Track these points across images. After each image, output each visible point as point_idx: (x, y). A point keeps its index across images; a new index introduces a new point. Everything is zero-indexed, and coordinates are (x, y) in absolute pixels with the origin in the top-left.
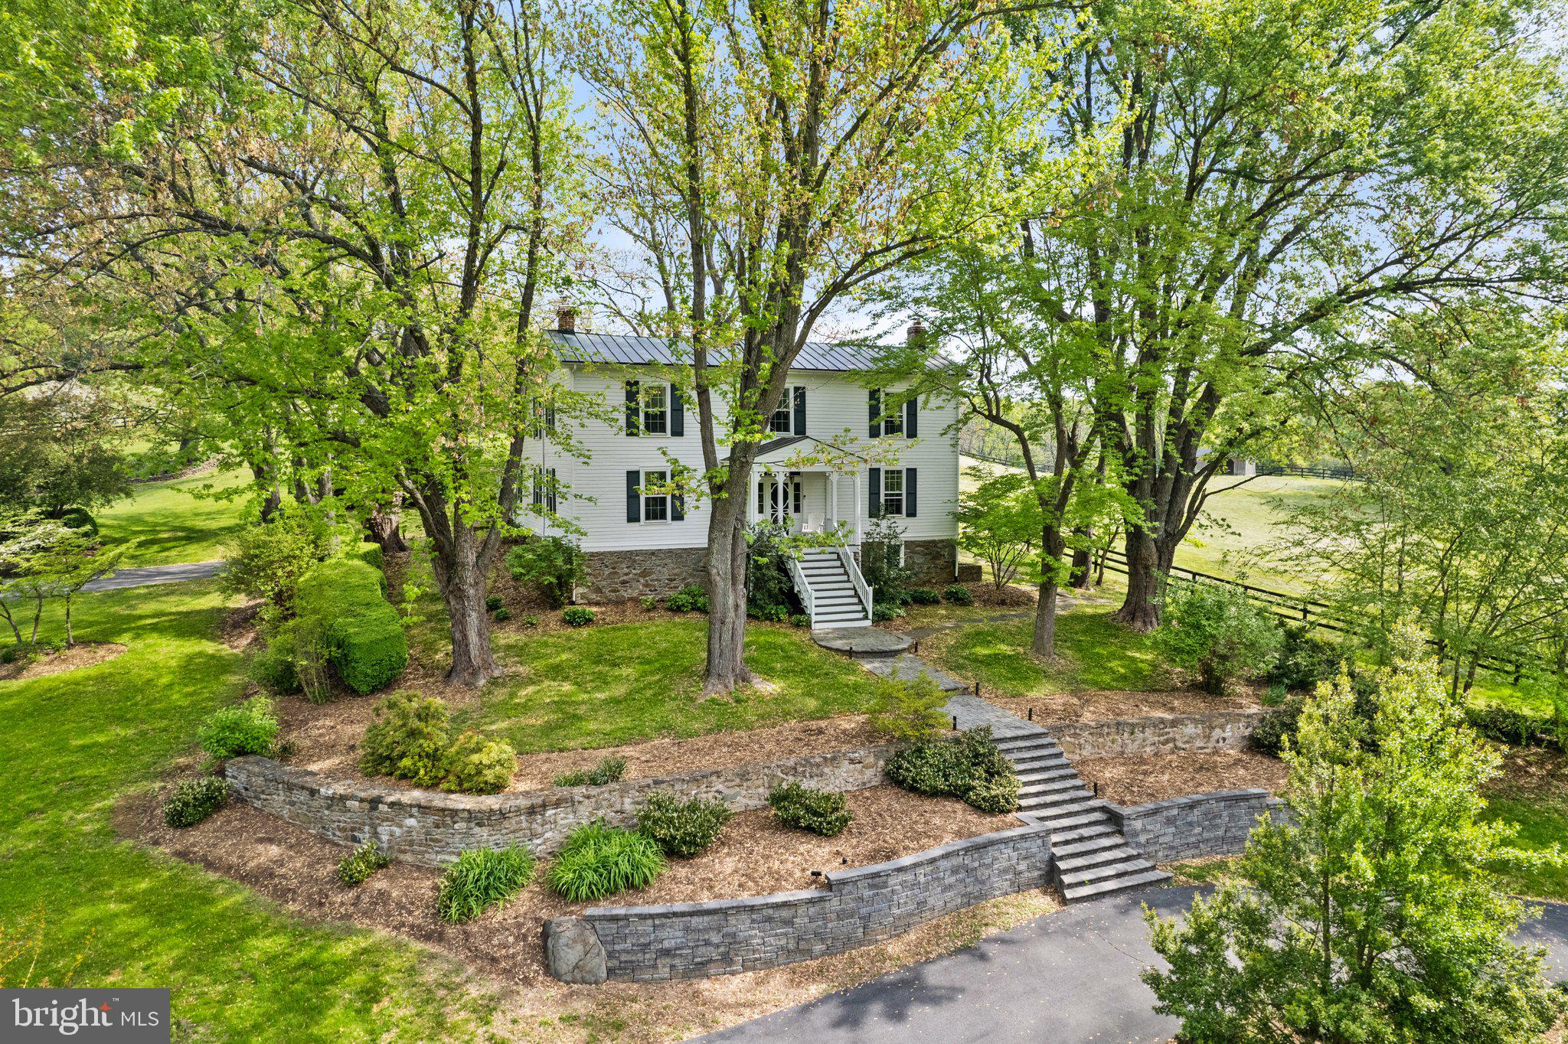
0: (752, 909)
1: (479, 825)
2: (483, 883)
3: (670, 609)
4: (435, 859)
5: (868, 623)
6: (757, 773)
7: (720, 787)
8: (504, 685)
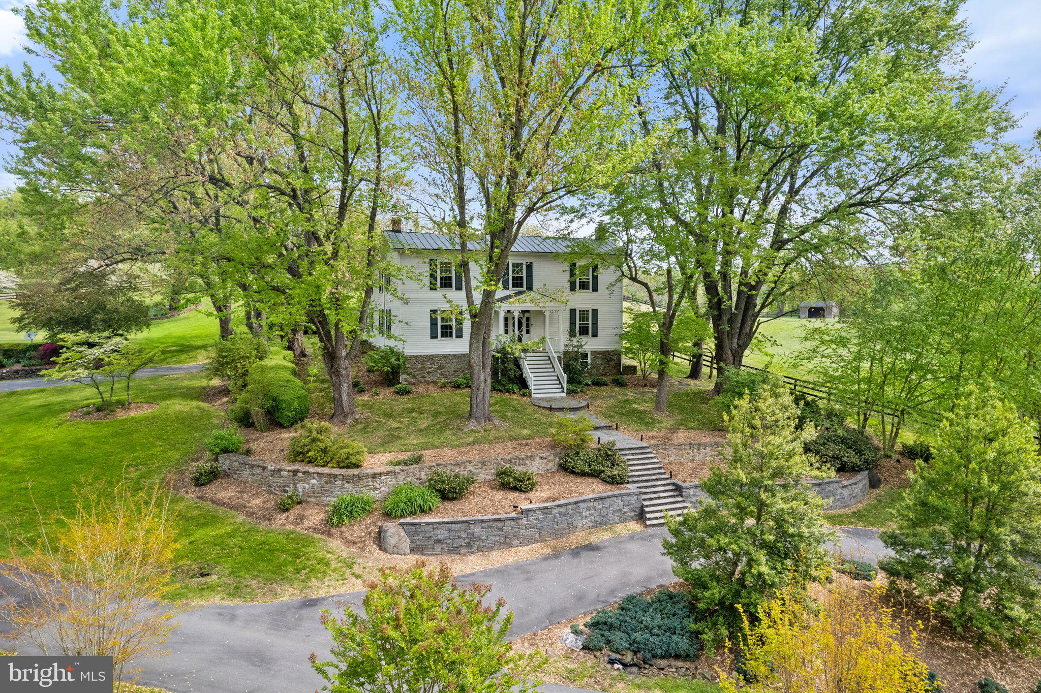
0: (482, 521)
1: (348, 482)
2: (349, 509)
3: (454, 387)
4: (326, 500)
5: (564, 395)
6: (491, 462)
7: (471, 468)
8: (361, 423)
